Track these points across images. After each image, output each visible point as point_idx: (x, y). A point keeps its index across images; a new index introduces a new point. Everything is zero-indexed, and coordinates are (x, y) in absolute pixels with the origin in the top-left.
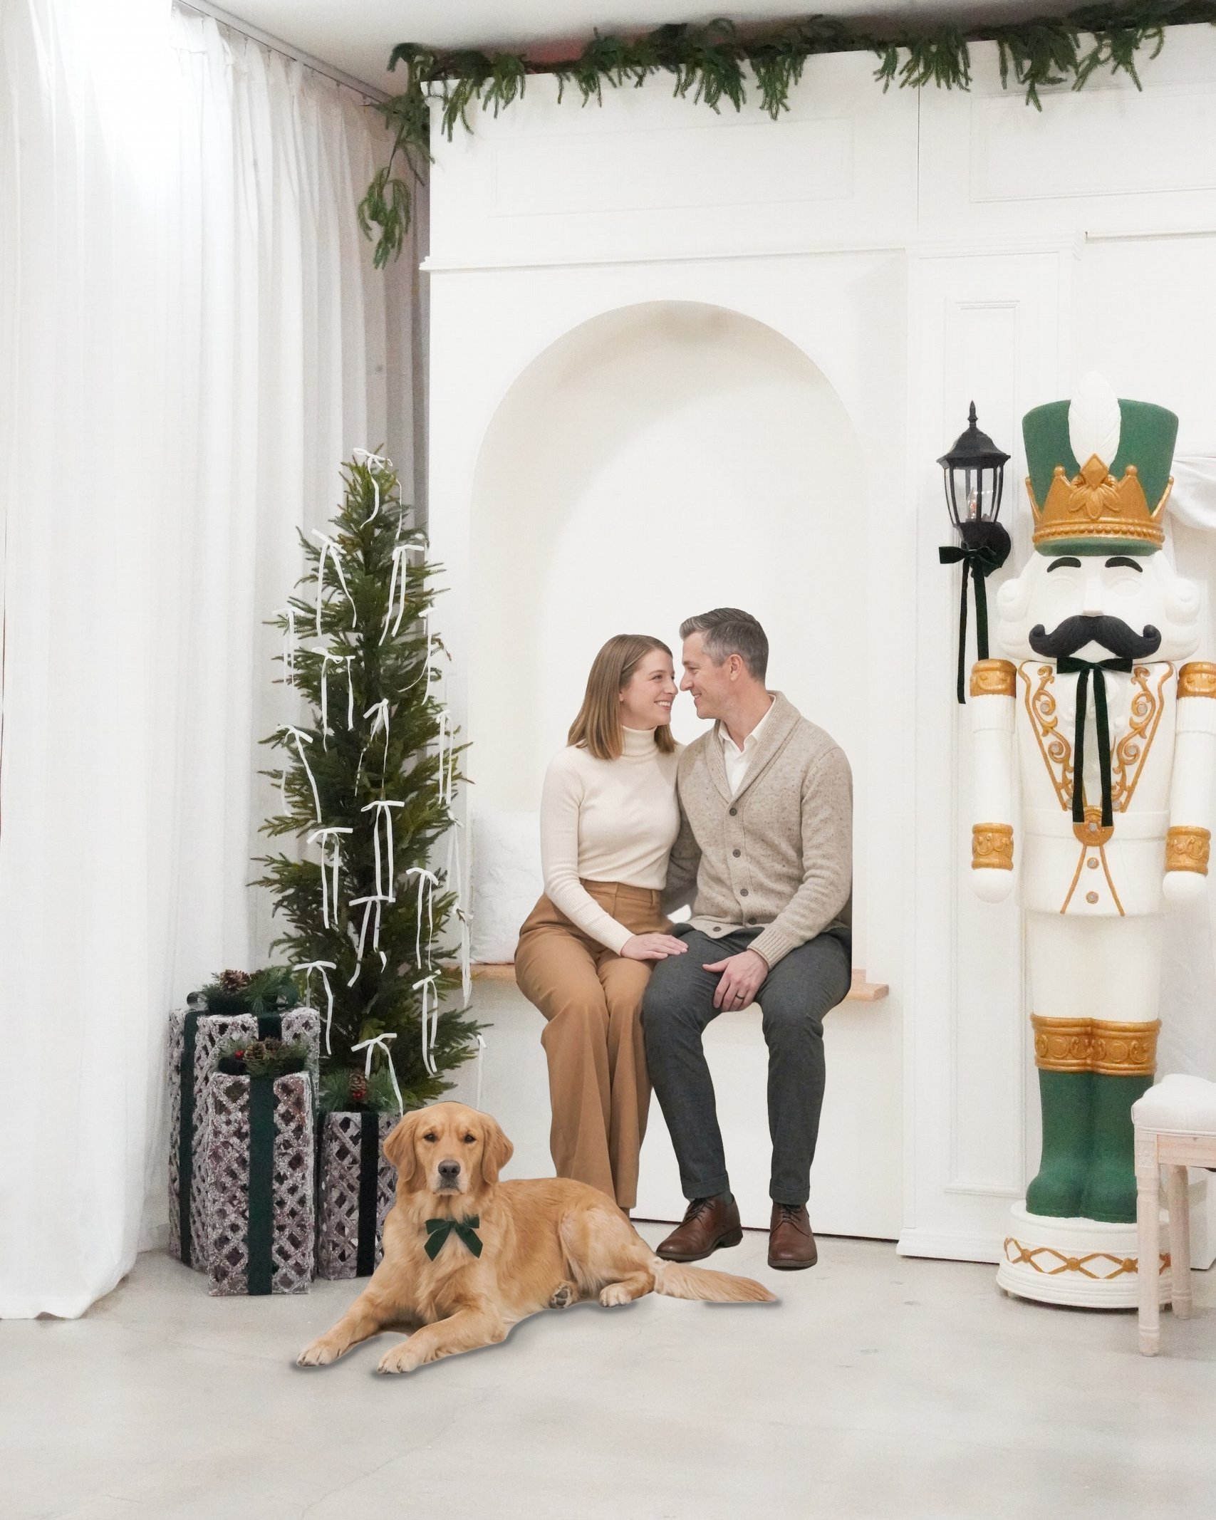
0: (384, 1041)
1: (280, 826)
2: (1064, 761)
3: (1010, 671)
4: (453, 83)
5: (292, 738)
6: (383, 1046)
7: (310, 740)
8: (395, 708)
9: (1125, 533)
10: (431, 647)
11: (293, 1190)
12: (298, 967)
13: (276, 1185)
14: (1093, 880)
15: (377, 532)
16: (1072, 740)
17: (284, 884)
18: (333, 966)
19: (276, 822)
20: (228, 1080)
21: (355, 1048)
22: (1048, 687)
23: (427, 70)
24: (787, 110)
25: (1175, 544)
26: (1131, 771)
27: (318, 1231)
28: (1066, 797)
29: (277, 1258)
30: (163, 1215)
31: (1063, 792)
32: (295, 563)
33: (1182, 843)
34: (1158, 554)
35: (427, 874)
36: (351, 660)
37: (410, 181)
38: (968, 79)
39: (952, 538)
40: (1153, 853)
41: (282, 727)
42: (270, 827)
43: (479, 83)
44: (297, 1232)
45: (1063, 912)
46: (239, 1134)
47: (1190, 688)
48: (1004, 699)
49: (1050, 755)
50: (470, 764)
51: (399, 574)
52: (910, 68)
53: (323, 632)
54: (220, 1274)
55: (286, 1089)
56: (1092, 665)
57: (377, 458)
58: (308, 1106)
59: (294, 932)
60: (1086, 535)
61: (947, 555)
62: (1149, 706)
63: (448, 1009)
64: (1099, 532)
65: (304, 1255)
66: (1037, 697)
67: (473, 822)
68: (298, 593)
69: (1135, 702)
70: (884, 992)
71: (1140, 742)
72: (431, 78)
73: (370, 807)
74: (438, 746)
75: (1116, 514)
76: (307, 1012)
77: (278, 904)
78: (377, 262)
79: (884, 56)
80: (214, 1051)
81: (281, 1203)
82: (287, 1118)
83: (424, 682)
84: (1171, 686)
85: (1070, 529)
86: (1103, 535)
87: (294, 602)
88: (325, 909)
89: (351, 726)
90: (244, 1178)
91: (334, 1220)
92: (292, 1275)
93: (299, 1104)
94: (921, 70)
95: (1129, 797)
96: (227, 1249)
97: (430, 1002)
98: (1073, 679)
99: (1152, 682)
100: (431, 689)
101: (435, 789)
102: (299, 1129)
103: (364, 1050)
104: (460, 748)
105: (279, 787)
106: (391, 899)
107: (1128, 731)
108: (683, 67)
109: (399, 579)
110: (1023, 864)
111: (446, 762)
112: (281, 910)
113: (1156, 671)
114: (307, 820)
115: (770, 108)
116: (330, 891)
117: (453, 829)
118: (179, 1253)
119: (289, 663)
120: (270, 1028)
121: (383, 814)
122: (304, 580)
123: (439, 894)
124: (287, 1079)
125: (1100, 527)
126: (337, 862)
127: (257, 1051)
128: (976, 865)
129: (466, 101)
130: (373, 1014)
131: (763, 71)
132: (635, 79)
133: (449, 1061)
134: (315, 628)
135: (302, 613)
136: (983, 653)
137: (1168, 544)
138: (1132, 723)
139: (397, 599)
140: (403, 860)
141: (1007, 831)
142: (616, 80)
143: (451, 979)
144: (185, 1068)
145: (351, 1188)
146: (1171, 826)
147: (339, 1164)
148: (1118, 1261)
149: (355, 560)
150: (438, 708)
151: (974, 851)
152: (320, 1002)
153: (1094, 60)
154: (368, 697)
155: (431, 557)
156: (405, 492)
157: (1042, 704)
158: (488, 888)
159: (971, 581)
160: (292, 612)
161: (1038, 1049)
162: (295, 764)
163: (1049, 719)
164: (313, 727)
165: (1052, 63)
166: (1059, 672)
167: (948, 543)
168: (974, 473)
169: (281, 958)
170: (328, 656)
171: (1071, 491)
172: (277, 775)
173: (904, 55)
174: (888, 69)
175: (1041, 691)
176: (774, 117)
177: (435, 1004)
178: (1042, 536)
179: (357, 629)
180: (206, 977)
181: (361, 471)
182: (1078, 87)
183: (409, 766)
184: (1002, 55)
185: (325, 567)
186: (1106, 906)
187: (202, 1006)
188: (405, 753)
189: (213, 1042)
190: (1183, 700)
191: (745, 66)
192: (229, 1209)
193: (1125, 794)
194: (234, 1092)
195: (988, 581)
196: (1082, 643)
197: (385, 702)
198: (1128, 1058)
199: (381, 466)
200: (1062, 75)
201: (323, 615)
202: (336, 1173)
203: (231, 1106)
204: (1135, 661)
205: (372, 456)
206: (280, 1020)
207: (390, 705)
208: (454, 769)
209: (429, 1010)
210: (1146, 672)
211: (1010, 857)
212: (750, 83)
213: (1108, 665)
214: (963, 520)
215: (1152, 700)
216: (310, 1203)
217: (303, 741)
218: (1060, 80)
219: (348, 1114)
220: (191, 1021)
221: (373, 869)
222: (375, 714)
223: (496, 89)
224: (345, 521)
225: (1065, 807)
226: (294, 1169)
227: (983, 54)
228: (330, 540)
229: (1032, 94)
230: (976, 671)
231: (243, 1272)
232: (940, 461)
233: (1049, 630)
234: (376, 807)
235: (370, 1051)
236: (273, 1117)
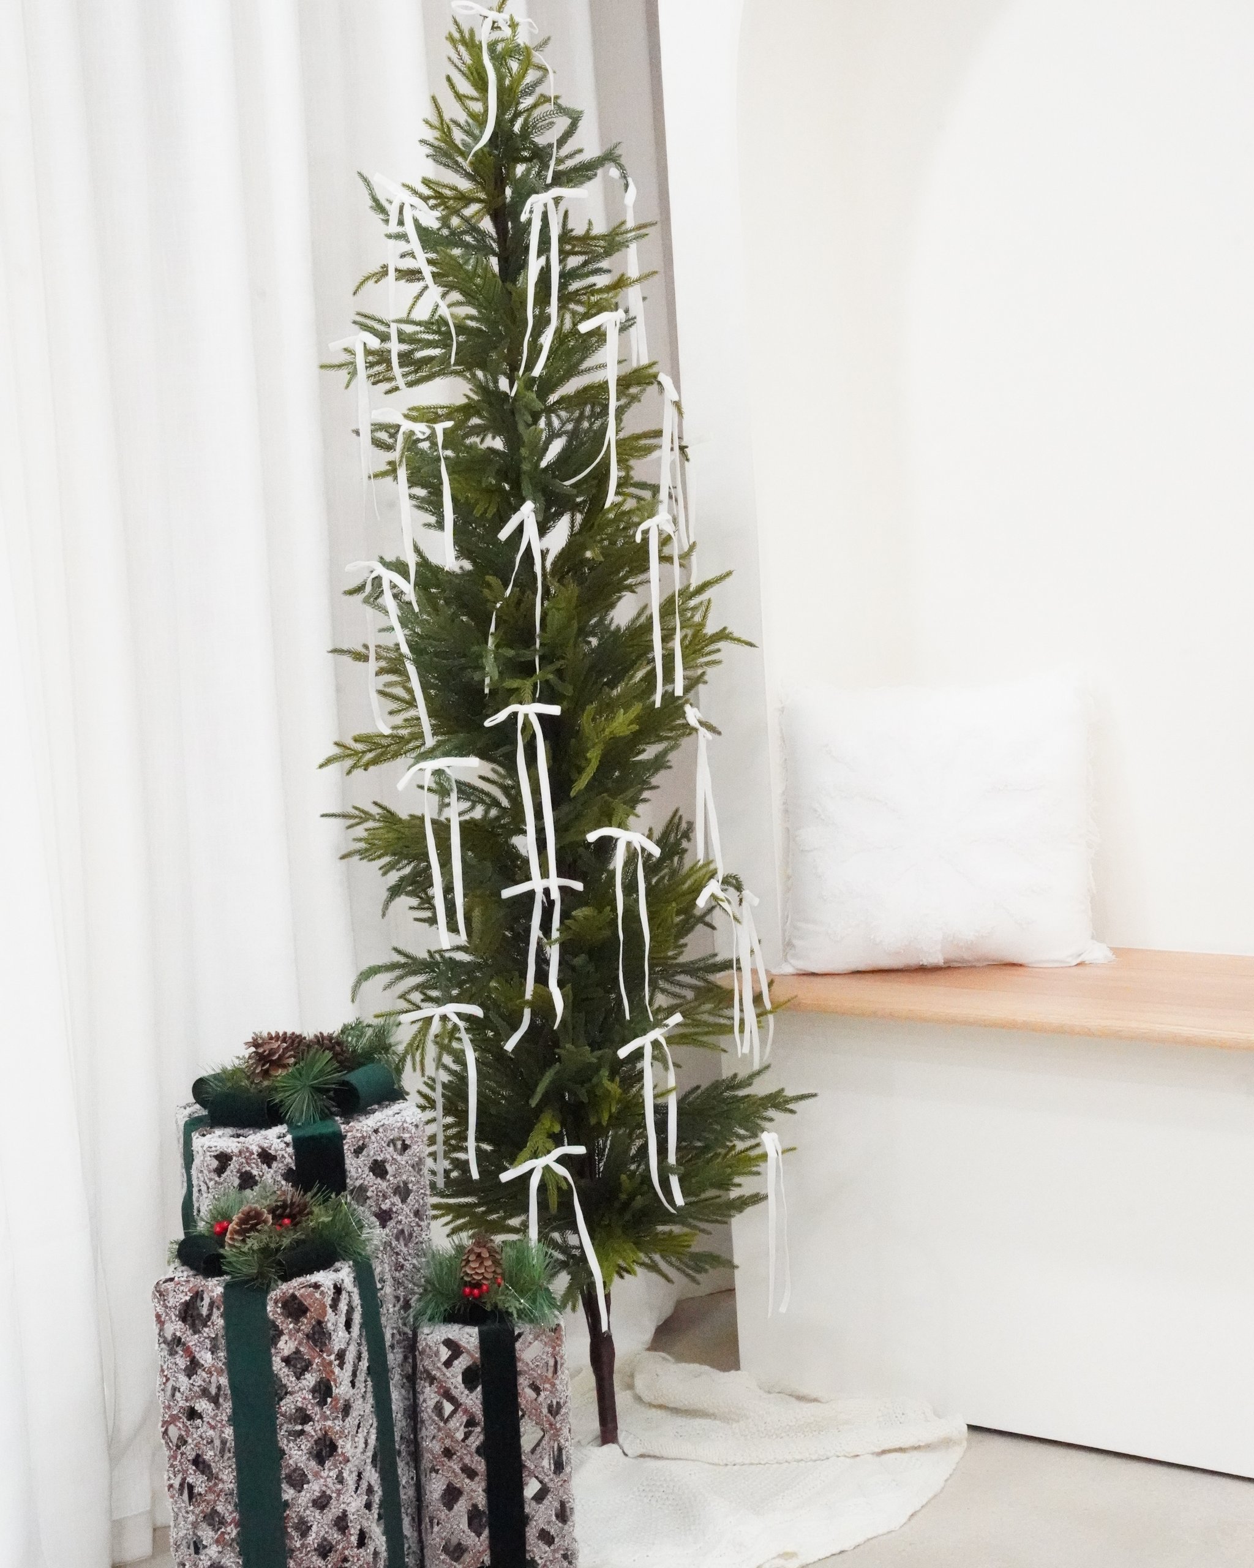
1: (369, 753)
5: (378, 585)
7: (407, 586)
11: (322, 1503)
13: (288, 1493)
18: (478, 1013)
19: (360, 747)
20: (189, 1285)
21: (505, 1177)
35: (631, 838)
36: (445, 430)
42: (349, 756)
46: (211, 1393)
55: (295, 1308)
57: (497, 17)
73: (502, 716)
74: (648, 591)
81: (304, 1528)
82: (297, 1363)
87: (364, 320)
90: (228, 1478)
93: (317, 1338)
102: (323, 1387)
103: (526, 1177)
124: (294, 1286)
139: (540, 304)
145: (471, 1473)
147: (439, 1429)
160: (360, 342)
170: (404, 424)
181: (468, 43)
194: (196, 1313)
197: (534, 503)
203: (193, 1342)
205: (493, 15)
206: (340, 1137)
207: (544, 515)
217: (396, 590)
219: (455, 1331)
220: (188, 1136)
224: (440, 148)
226: (321, 1461)
228: (405, 192)
234: (515, 715)
235: (535, 1182)
236: (270, 1363)
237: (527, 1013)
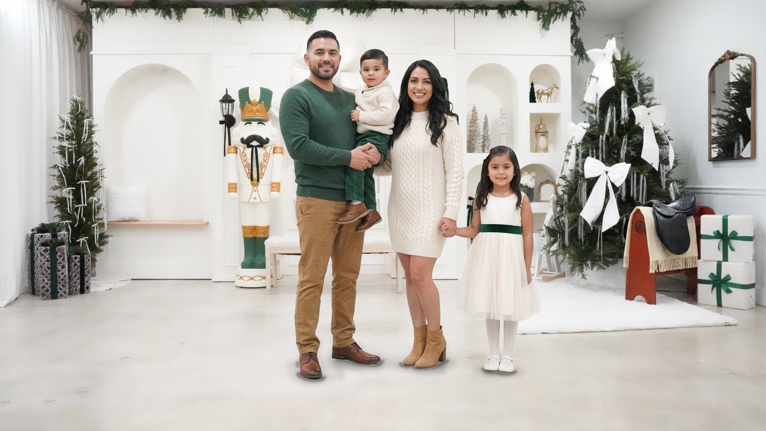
0: (85, 239)
1: (55, 188)
2: (249, 168)
3: (236, 148)
4: (98, 9)
5: (58, 167)
6: (85, 240)
7: (63, 167)
8: (85, 159)
9: (261, 117)
10: (94, 144)
11: (62, 274)
12: (61, 222)
13: (58, 273)
14: (255, 194)
15: (80, 116)
16: (250, 163)
17: (57, 203)
18: (71, 222)
20: (44, 248)
21: (77, 241)
22: (245, 151)
23: (91, 6)
24: (182, 20)
25: (272, 121)
26: (263, 170)
27: (69, 284)
28: (249, 176)
29: (59, 290)
30: (27, 284)
31: (248, 175)
32: (58, 123)
33: (274, 186)
34: (268, 122)
35: (95, 199)
36: (74, 147)
37: (87, 33)
38: (225, 16)
39: (222, 119)
40: (268, 188)
41: (55, 164)
42: (53, 188)
43: (105, 9)
44: (64, 283)
45: (249, 202)
46: (47, 261)
47: (276, 152)
48: (234, 155)
49: (245, 167)
50: (105, 173)
51: (86, 127)
52: (211, 12)
53: (66, 141)
54: (43, 295)
55: (60, 249)
56: (255, 146)
57: (79, 98)
58: (66, 254)
59: (59, 213)
60: (253, 117)
61: (221, 123)
62: (267, 155)
63: (101, 232)
64: (256, 116)
65: (66, 289)
66: (242, 154)
67: (106, 188)
68: (59, 131)
69: (264, 154)
70: (208, 223)
71: (265, 163)
72: (92, 8)
73: (80, 182)
74: (97, 169)
75: (259, 112)
76: (64, 232)
77: (56, 208)
78: (78, 52)
79: (205, 10)
80: (39, 242)
81: (60, 277)
82: (60, 256)
83: (93, 152)
84: (272, 151)
85: (249, 116)
86: (257, 117)
87: (57, 133)
88: (68, 209)
89: (74, 162)
90: (49, 271)
91: (73, 281)
92: (63, 294)
93: (63, 254)
94: (214, 13)
95: (263, 176)
96: (45, 289)
97: (97, 230)
98: (250, 149)
99: (268, 150)
100: (95, 155)
101: (97, 179)
102: (63, 260)
103: (80, 241)
104: (103, 169)
105: (55, 179)
106: (86, 205)
107: (263, 161)
108: (157, 9)
109: (86, 128)
110: (240, 191)
111: (99, 172)
112: (56, 209)
113: (269, 147)
114: (63, 187)
115: (178, 20)
116: (70, 204)
117: (101, 189)
118: (32, 292)
119: (57, 148)
120: (54, 236)
121: (83, 184)
122: (60, 127)
123: (98, 204)
124: (60, 247)
125: (256, 115)
126: (71, 197)
127: (51, 241)
128: (229, 192)
129: (102, 13)
130: (82, 232)
131: (176, 11)
132: (145, 11)
133: (102, 244)
134: (64, 139)
135: (60, 136)
136: (230, 144)
137: (270, 120)
138: (263, 159)
139: (85, 133)
140: (89, 196)
141: (236, 184)
142: (140, 11)
143: (102, 225)
144: (31, 248)
145: (78, 273)
146: (272, 182)
147: (74, 268)
148: (262, 277)
149: (74, 123)
150: (97, 159)
151: (229, 189)
152: (68, 230)
153: (253, 13)
154: (78, 156)
155: (94, 123)
156: (86, 107)
157: (243, 155)
158: (111, 204)
159: (227, 128)
160: (57, 135)
161: (243, 233)
162: (59, 173)
163: (245, 159)
164: (64, 164)
165: (244, 14)
166: (247, 147)
167: (221, 120)
168: (227, 104)
169: (57, 220)
170: (67, 146)
171: (249, 107)
172: (54, 176)
173: (210, 10)
174: (206, 12)
175: (243, 152)
176: (179, 21)
177: (98, 230)
178: (243, 117)
179: (74, 140)
180: (37, 224)
181: (76, 101)
182: (249, 19)
183: (89, 173)
184: (232, 11)
185: (66, 124)
186: (258, 200)
187: (36, 232)
188: (89, 170)
189: (39, 240)
190: (275, 154)
191: (172, 10)
192: (46, 279)
193: (262, 175)
194: (46, 251)
195: (231, 129)
196: (252, 141)
197: (83, 157)
198: (263, 233)
199: (81, 100)
200: (246, 17)
201: (66, 136)
202: (74, 270)
203: (45, 254)
204: (264, 145)
205: (78, 97)
206: (57, 234)
207: (84, 158)
208: (101, 174)
209: (97, 233)
210: (266, 148)
211: (237, 190)
212: (173, 13)
213: (258, 146)
214: (225, 114)
215: (267, 154)
216: (67, 277)
217: (61, 167)
218: (246, 18)
219: (76, 256)
220: (32, 236)
221: (81, 198)
222: (80, 160)
223: (110, 11)
224: (71, 113)
225: (249, 178)
226: (63, 269)
227: (228, 11)
228: (67, 118)
229: (239, 21)
230: (228, 148)
231: (50, 294)
232: (219, 101)
233: (245, 138)
234: (81, 182)
235: (81, 242)
236: (56, 257)
237: (77, 222)
